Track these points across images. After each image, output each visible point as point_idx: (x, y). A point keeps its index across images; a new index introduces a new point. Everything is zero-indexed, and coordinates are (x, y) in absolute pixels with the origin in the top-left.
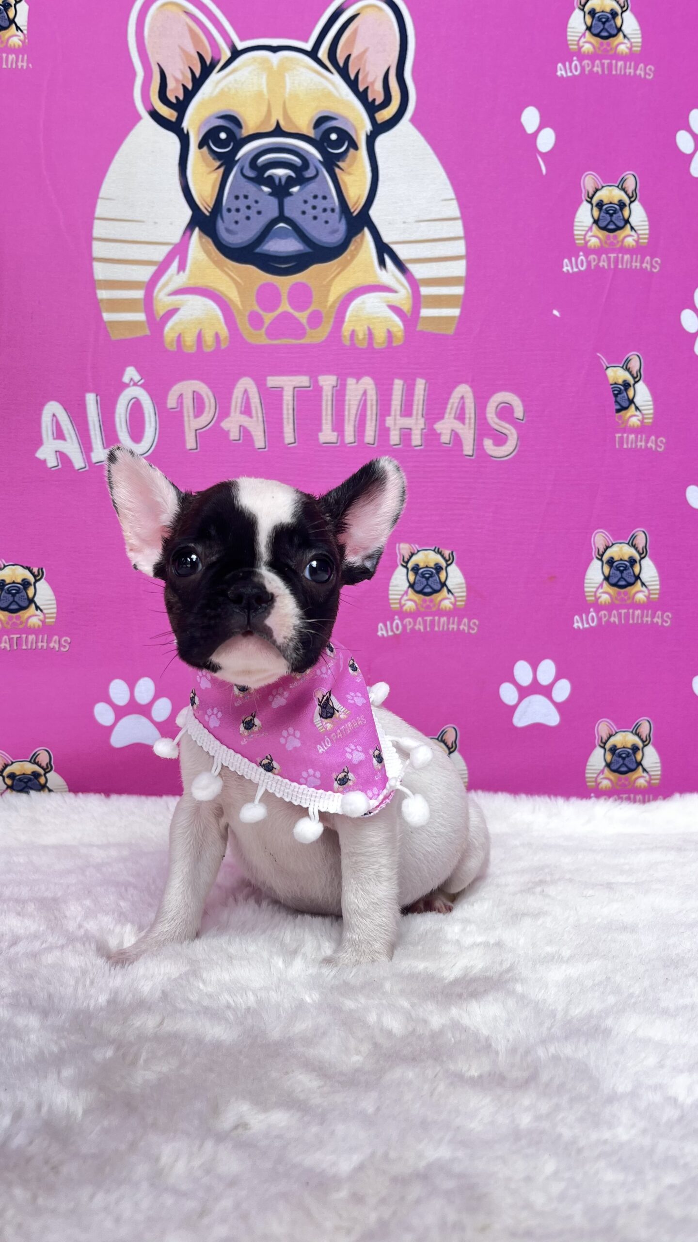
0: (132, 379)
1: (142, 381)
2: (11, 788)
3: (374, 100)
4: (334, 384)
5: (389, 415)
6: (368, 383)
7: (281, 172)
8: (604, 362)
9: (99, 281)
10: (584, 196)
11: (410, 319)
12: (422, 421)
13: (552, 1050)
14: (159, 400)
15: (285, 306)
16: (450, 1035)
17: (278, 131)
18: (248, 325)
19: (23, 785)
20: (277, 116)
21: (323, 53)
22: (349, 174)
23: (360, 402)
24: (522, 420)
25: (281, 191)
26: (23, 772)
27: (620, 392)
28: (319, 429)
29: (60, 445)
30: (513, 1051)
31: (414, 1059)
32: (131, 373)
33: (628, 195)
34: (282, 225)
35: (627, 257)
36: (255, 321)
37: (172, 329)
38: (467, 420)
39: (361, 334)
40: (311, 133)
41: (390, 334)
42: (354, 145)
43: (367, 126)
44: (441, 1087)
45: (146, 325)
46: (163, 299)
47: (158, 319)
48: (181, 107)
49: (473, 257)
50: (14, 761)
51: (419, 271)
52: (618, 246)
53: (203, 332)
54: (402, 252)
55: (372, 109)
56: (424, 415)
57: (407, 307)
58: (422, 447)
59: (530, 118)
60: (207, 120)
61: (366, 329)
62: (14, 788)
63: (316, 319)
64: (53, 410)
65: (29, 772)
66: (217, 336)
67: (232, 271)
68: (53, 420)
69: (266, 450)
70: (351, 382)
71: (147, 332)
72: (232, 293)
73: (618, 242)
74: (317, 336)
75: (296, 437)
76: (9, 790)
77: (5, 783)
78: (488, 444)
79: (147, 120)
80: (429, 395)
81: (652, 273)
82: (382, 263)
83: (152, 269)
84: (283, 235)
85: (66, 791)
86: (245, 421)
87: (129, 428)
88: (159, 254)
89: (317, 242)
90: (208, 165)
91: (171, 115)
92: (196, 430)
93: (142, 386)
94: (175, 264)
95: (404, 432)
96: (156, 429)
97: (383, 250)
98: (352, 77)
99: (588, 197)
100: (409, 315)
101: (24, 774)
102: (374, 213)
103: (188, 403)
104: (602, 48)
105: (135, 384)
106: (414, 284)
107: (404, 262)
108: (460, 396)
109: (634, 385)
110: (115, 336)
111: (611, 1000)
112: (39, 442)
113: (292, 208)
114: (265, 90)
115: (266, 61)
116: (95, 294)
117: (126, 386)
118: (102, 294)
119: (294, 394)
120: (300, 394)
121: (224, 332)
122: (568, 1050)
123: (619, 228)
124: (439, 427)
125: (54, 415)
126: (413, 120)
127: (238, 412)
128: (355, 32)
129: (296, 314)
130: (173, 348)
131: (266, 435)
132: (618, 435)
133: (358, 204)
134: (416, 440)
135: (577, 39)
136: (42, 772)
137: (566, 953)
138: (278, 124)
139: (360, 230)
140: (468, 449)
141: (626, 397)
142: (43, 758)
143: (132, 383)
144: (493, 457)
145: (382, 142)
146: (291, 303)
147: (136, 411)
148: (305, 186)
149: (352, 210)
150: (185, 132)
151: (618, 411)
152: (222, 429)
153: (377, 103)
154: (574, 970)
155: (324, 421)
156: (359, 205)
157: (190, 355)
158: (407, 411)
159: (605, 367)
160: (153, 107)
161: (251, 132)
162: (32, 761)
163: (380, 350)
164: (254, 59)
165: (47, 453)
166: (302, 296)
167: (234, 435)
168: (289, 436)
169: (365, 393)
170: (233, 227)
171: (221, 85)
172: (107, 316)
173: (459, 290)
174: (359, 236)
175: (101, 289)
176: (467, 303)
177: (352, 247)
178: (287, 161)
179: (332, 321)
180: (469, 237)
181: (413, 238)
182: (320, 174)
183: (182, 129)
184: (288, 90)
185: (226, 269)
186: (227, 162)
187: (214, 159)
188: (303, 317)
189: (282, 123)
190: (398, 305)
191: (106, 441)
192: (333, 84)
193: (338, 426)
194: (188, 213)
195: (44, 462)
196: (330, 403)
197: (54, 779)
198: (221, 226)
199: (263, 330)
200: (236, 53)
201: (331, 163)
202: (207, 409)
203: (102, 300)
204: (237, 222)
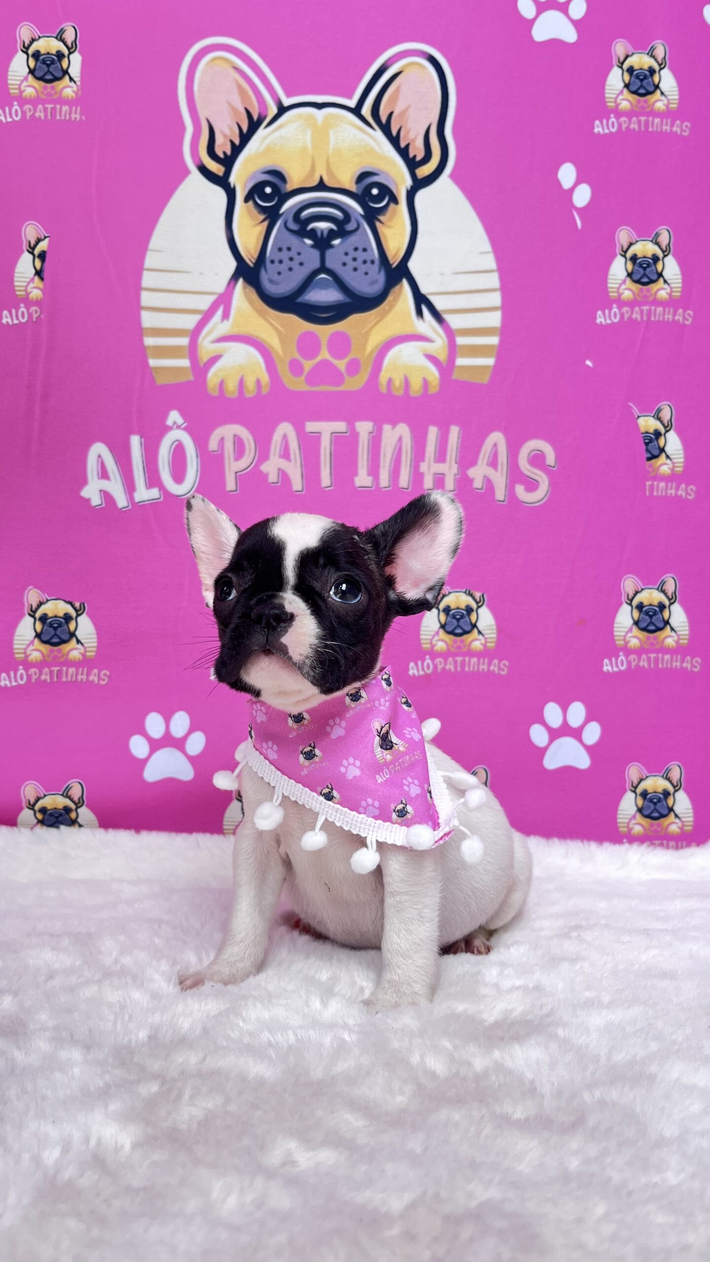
0: (175, 423)
1: (185, 425)
2: (41, 822)
3: (415, 156)
4: (371, 429)
5: (423, 460)
6: (403, 430)
7: (323, 225)
8: (636, 411)
9: (146, 329)
10: (618, 250)
11: (446, 368)
12: (455, 468)
13: (597, 1094)
14: (201, 443)
15: (325, 354)
16: (494, 1078)
17: (321, 186)
18: (288, 373)
19: (54, 819)
20: (321, 171)
21: (366, 110)
22: (389, 227)
23: (395, 448)
24: (554, 467)
25: (322, 243)
26: (55, 806)
27: (651, 441)
28: (355, 473)
29: (104, 485)
30: (559, 1094)
31: (459, 1101)
32: (174, 417)
33: (661, 249)
34: (323, 276)
35: (660, 310)
36: (295, 367)
37: (215, 375)
38: (499, 467)
39: (398, 382)
40: (353, 188)
41: (426, 382)
42: (394, 200)
43: (408, 182)
44: (488, 1130)
45: (190, 371)
46: (207, 346)
47: (202, 364)
48: (228, 162)
49: (507, 308)
50: (46, 794)
51: (454, 321)
52: (651, 299)
53: (245, 378)
54: (439, 303)
55: (412, 164)
56: (457, 461)
57: (443, 356)
58: (456, 493)
59: (567, 174)
60: (253, 176)
61: (403, 378)
62: (45, 822)
63: (354, 367)
64: (99, 451)
65: (61, 807)
66: (258, 382)
67: (274, 320)
68: (98, 461)
69: (303, 493)
70: (387, 428)
71: (191, 377)
72: (273, 341)
73: (651, 295)
74: (355, 383)
75: (333, 481)
76: (39, 825)
77: (36, 818)
78: (520, 490)
79: (196, 176)
80: (463, 442)
81: (684, 326)
82: (419, 313)
83: (197, 318)
84: (324, 285)
85: (96, 827)
86: (283, 464)
87: (171, 470)
88: (205, 303)
89: (357, 293)
90: (253, 218)
91: (219, 170)
92: (236, 473)
93: (185, 429)
94: (219, 313)
95: (438, 478)
96: (197, 471)
97: (421, 300)
98: (394, 133)
99: (623, 251)
100: (445, 364)
101: (55, 809)
102: (412, 265)
103: (229, 446)
104: (640, 105)
105: (178, 427)
106: (451, 334)
107: (441, 313)
108: (492, 443)
109: (665, 434)
110: (160, 380)
111: (654, 1046)
112: (84, 482)
113: (333, 259)
114: (309, 146)
115: (311, 117)
116: (142, 341)
117: (170, 428)
118: (149, 341)
119: (331, 439)
120: (337, 439)
121: (265, 378)
122: (614, 1094)
123: (652, 281)
124: (472, 472)
125: (99, 456)
126: (453, 176)
127: (277, 456)
128: (398, 90)
129: (336, 362)
130: (215, 393)
131: (304, 478)
132: (648, 483)
133: (396, 257)
134: (451, 485)
135: (614, 96)
136: (73, 806)
137: (606, 998)
138: (321, 180)
139: (400, 280)
140: (500, 494)
141: (657, 446)
142: (76, 792)
143: (175, 426)
144: (524, 502)
145: (421, 197)
146: (331, 351)
147: (179, 451)
148: (347, 239)
149: (391, 262)
150: (232, 185)
151: (649, 459)
152: (261, 472)
153: (418, 159)
154: (616, 1016)
155: (360, 465)
156: (398, 258)
157: (231, 400)
158: (441, 457)
159: (636, 416)
160: (201, 162)
161: (295, 187)
162: (65, 795)
163: (416, 398)
164: (300, 116)
165: (92, 492)
166: (341, 345)
167: (273, 478)
168: (326, 479)
169: (400, 439)
170: (276, 277)
171: (267, 141)
172: (153, 362)
173: (494, 340)
174: (398, 287)
175: (148, 336)
176: (502, 352)
177: (390, 298)
178: (330, 215)
179: (369, 369)
180: (505, 288)
181: (450, 289)
182: (361, 227)
183: (229, 184)
184: (331, 147)
185: (268, 318)
186: (271, 215)
187: (259, 213)
188: (341, 364)
189: (326, 179)
190: (434, 354)
191: (149, 482)
192: (375, 140)
193: (374, 471)
194: (233, 264)
195: (88, 501)
196: (366, 448)
197: (85, 814)
198: (264, 277)
199: (303, 378)
200: (282, 110)
201: (372, 216)
202: (247, 452)
203: (148, 347)
204: (279, 273)
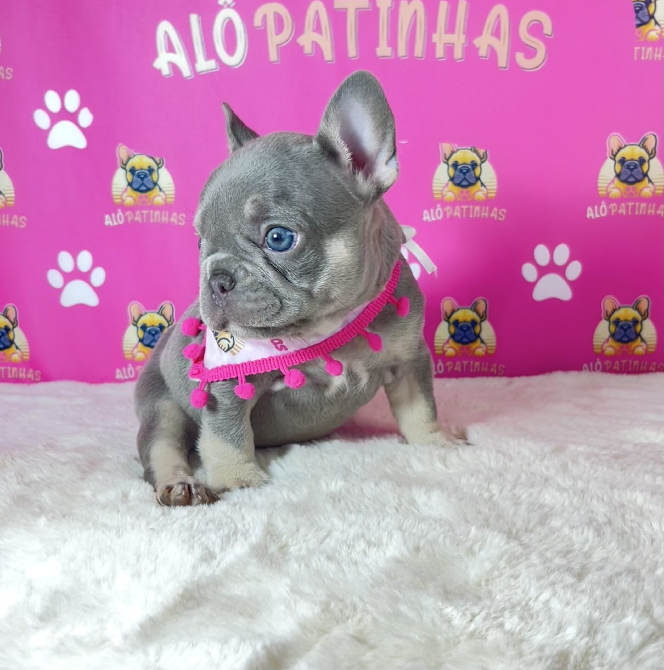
0: (225, 3)
1: (234, 4)
4: (390, 6)
5: (435, 32)
6: (417, 4)
12: (463, 38)
14: (248, 19)
19: (151, 337)
23: (411, 20)
24: (551, 36)
26: (153, 323)
27: (641, 9)
28: (377, 43)
29: (171, 57)
38: (502, 37)
50: (147, 312)
56: (465, 32)
58: (462, 60)
64: (165, 28)
65: (157, 324)
68: (165, 36)
69: (333, 62)
70: (403, 4)
75: (358, 51)
77: (138, 336)
78: (520, 57)
80: (470, 16)
86: (317, 37)
87: (224, 43)
92: (277, 46)
93: (235, 8)
95: (448, 47)
96: (246, 45)
101: (153, 325)
103: (271, 22)
105: (229, 6)
108: (496, 15)
109: (655, 1)
112: (154, 55)
119: (356, 14)
120: (361, 15)
124: (477, 42)
125: (166, 32)
127: (311, 30)
131: (334, 49)
132: (637, 48)
134: (458, 54)
140: (502, 62)
141: (647, 13)
142: (168, 311)
143: (226, 6)
144: (523, 68)
147: (230, 28)
151: (639, 26)
152: (298, 45)
155: (381, 37)
158: (451, 29)
162: (160, 313)
165: (162, 63)
167: (308, 50)
168: (352, 50)
169: (415, 13)
193: (393, 42)
195: (158, 72)
196: (385, 21)
202: (286, 29)
